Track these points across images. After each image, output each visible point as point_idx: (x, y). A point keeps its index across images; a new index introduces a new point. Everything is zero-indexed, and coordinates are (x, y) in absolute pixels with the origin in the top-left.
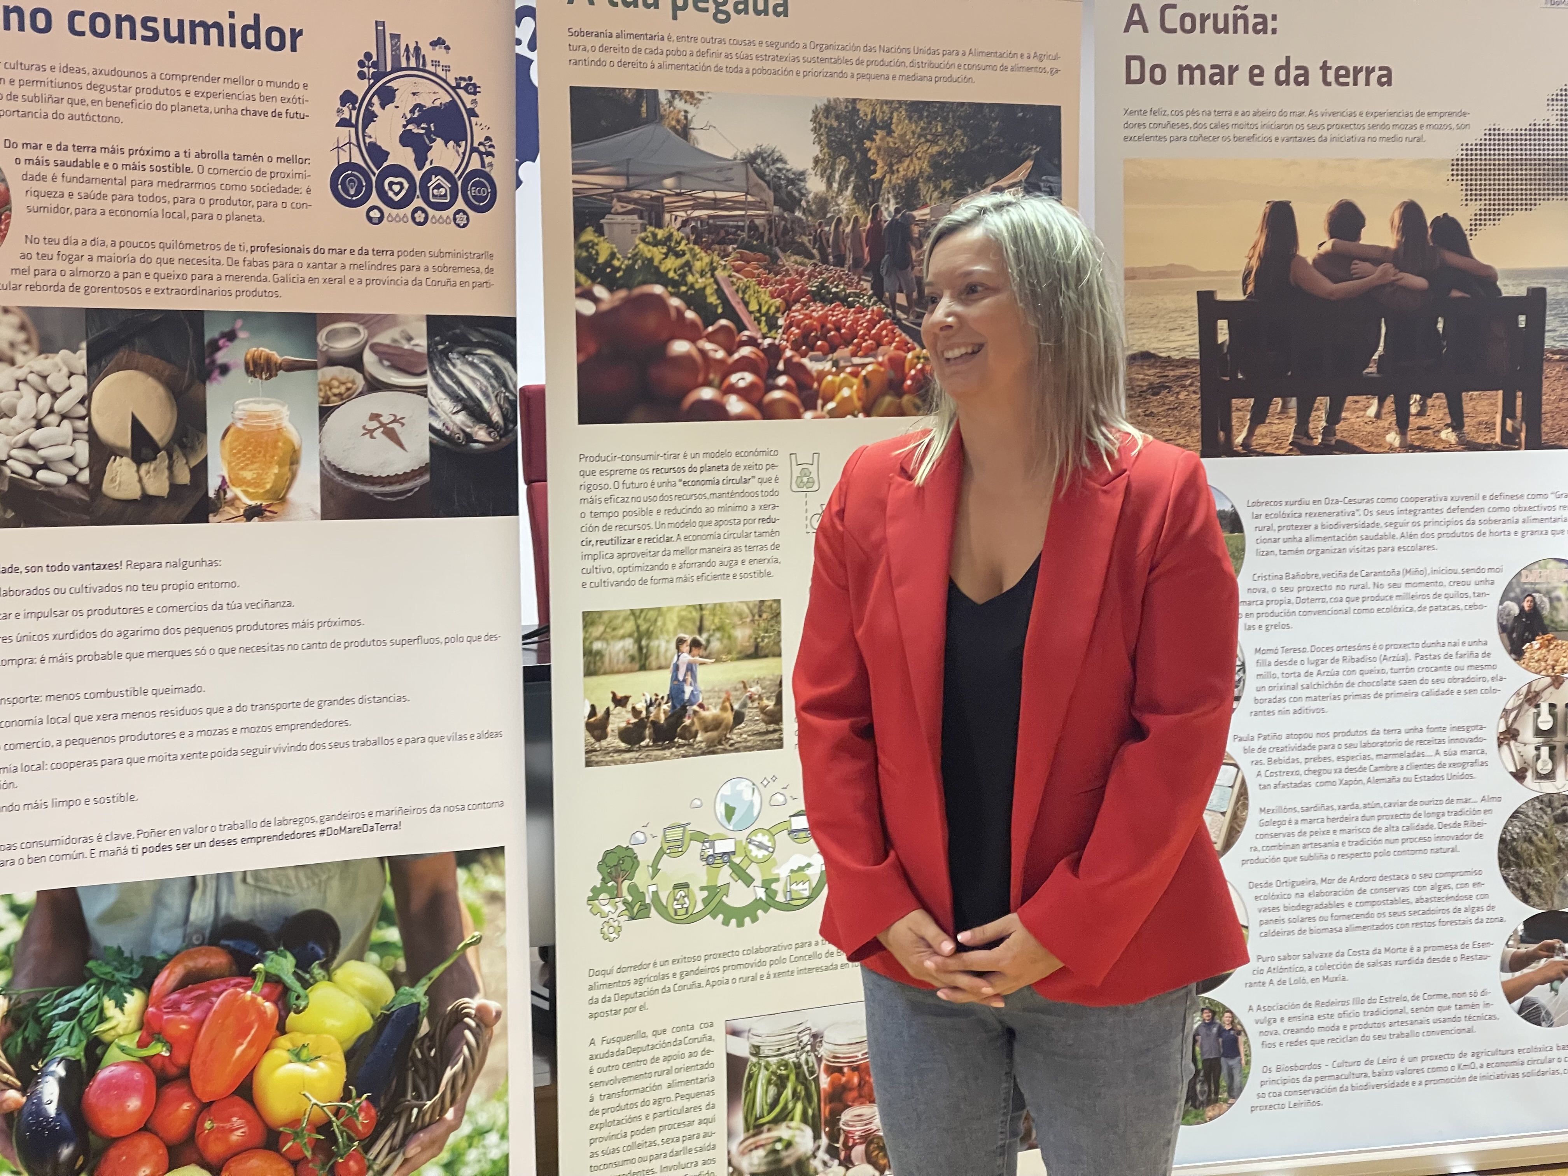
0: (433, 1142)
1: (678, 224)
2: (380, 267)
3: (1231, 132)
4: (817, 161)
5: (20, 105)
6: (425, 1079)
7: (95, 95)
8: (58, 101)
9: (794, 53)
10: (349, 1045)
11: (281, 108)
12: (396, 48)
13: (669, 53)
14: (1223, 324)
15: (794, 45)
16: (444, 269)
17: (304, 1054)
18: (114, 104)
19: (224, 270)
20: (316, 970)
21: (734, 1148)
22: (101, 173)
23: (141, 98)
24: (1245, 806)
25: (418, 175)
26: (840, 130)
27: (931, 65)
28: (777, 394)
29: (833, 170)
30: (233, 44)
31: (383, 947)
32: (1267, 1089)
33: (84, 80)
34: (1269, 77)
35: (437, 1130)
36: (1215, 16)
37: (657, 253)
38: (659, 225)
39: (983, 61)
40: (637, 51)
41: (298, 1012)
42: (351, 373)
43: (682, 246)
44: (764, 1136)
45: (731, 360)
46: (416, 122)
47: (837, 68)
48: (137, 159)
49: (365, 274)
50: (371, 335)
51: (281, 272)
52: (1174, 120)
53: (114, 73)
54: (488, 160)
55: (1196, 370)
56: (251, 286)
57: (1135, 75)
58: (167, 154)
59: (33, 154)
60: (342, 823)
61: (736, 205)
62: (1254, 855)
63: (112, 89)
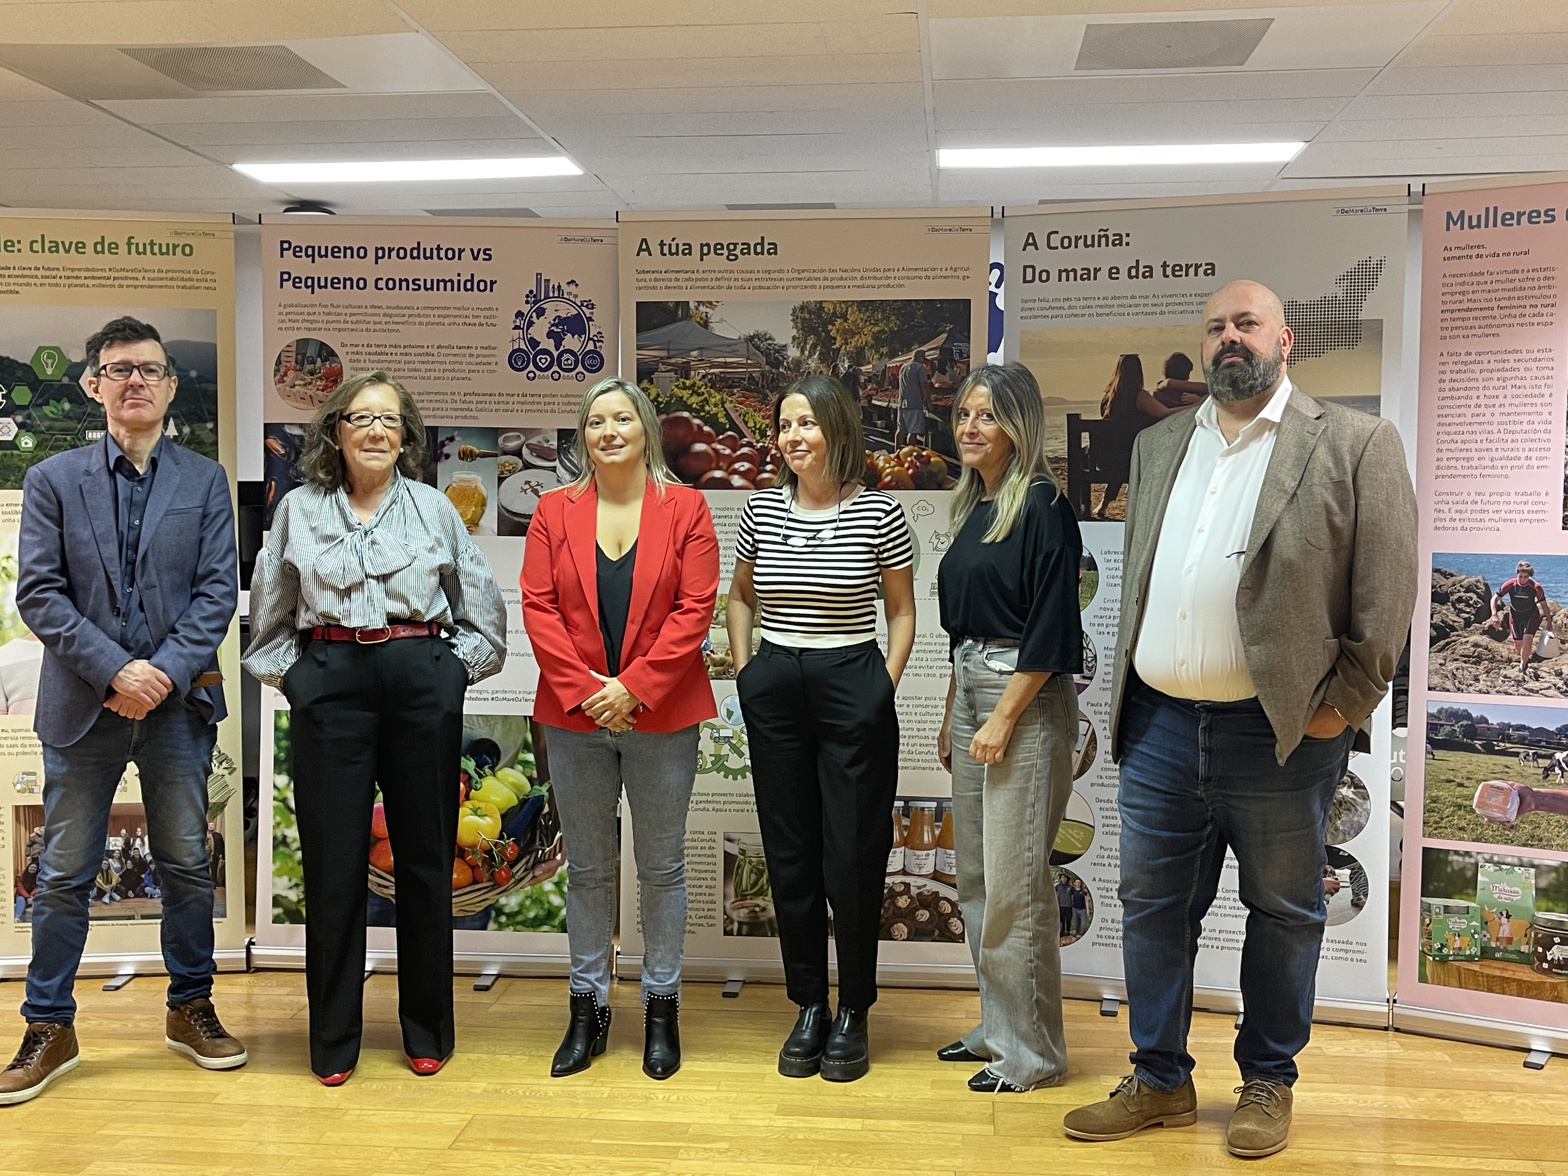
0: (549, 870)
1: (700, 376)
2: (533, 403)
3: (1094, 311)
4: (794, 338)
5: (350, 326)
6: (546, 836)
7: (387, 319)
8: (368, 323)
9: (781, 275)
10: (503, 812)
11: (483, 321)
12: (547, 287)
13: (697, 280)
14: (1085, 436)
15: (781, 271)
16: (569, 403)
17: (479, 812)
18: (397, 323)
19: (449, 405)
20: (486, 769)
21: (728, 905)
22: (389, 358)
23: (411, 319)
24: (1095, 749)
25: (556, 354)
26: (810, 320)
27: (875, 278)
28: (765, 475)
29: (806, 343)
30: (459, 290)
31: (525, 763)
32: (1104, 933)
33: (381, 312)
34: (1124, 273)
35: (552, 864)
36: (1086, 237)
37: (686, 394)
38: (687, 378)
39: (912, 274)
40: (677, 280)
41: (476, 790)
42: (516, 459)
43: (702, 390)
44: (748, 901)
45: (734, 455)
46: (557, 325)
47: (810, 283)
48: (407, 350)
49: (525, 407)
50: (527, 440)
51: (480, 406)
52: (1054, 305)
53: (397, 307)
54: (598, 344)
55: (1065, 465)
56: (463, 413)
57: (1029, 277)
58: (422, 347)
59: (355, 349)
60: (504, 696)
61: (739, 365)
62: (1100, 781)
63: (396, 316)
